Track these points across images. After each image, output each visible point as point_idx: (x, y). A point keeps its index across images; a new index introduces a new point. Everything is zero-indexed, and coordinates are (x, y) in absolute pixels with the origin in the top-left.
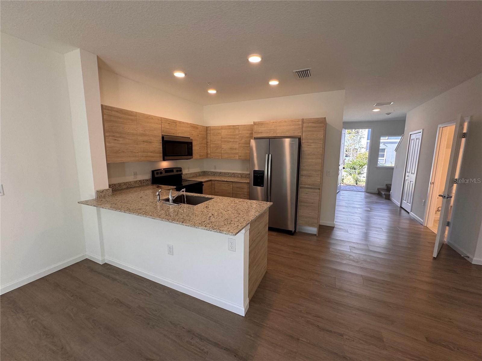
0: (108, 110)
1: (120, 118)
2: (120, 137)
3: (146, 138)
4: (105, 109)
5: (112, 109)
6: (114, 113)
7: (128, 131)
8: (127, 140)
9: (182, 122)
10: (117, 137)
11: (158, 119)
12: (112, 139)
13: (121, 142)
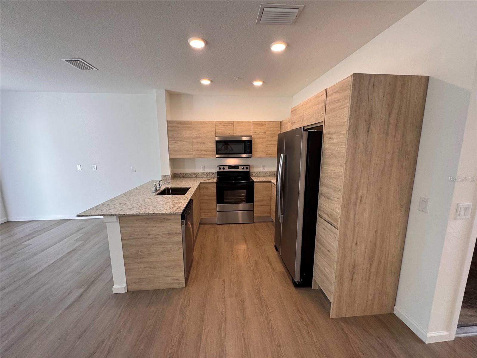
0: (171, 123)
1: (179, 127)
2: (179, 141)
3: (200, 140)
4: (169, 123)
5: (173, 122)
6: (175, 125)
7: (185, 136)
8: (184, 142)
9: (240, 121)
10: (176, 141)
11: (212, 123)
12: (174, 142)
13: (179, 144)
